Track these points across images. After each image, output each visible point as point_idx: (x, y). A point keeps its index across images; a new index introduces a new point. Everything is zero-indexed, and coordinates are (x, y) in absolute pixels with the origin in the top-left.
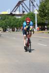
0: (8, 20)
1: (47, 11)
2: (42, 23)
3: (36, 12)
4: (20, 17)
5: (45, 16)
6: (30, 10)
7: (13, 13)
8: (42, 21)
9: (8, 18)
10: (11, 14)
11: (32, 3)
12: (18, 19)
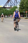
0: (2, 11)
2: (22, 13)
3: (18, 6)
4: (9, 9)
6: (15, 5)
7: (5, 7)
8: (21, 12)
11: (16, 1)
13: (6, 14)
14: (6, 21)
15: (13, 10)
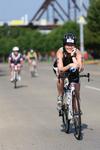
3: (82, 21)
9: (24, 34)
11: (74, 2)
15: (62, 33)
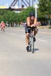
0: (7, 15)
1: (47, 5)
2: (43, 18)
4: (19, 12)
5: (46, 10)
6: (29, 4)
8: (42, 16)
10: (10, 9)
12: (17, 14)
13: (14, 21)
14: (13, 34)
15: (26, 13)
